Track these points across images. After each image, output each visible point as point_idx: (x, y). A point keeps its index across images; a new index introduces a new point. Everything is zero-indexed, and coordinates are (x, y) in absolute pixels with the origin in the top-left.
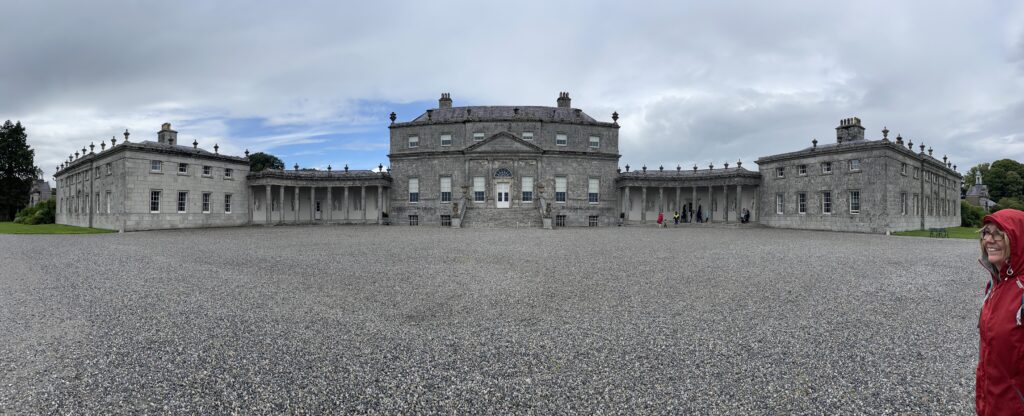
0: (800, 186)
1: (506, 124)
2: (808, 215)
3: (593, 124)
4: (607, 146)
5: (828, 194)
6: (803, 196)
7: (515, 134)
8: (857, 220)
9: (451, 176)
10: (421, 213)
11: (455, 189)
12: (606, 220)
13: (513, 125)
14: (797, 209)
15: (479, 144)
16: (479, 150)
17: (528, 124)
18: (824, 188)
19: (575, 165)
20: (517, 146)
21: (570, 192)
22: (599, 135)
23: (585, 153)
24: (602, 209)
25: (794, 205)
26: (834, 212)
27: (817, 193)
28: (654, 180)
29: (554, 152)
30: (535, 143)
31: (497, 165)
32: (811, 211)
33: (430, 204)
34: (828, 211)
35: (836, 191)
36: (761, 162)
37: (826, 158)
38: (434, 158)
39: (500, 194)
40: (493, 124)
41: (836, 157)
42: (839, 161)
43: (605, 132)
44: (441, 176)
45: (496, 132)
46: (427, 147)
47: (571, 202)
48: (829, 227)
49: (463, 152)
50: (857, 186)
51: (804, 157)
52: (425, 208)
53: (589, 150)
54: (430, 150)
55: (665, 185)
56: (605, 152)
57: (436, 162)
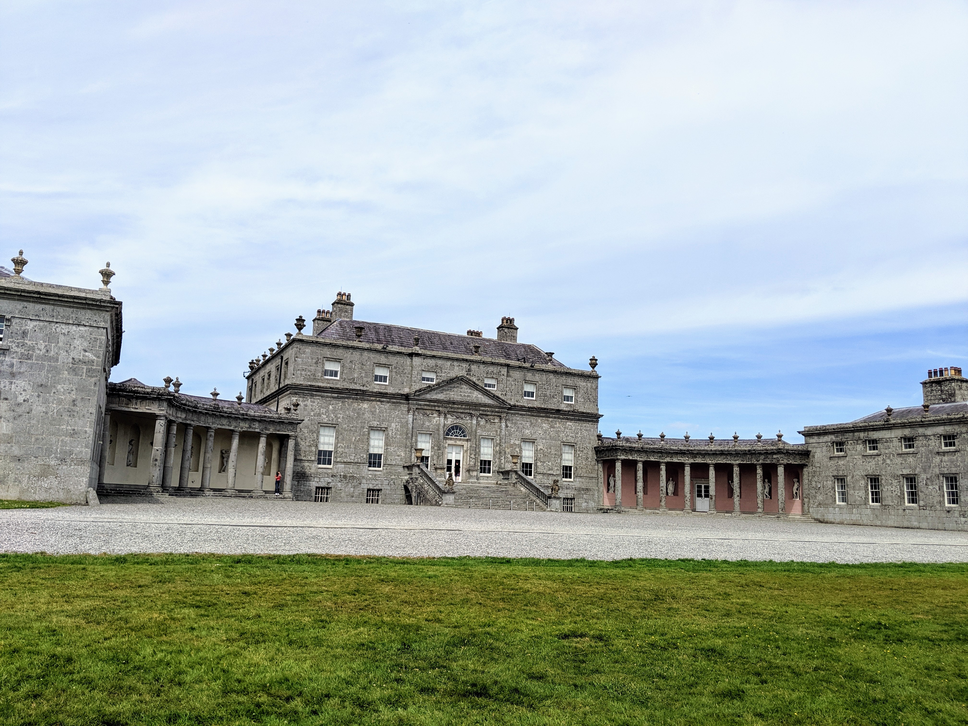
0: (871, 467)
1: (465, 365)
2: (885, 507)
3: (569, 374)
4: (584, 403)
5: (911, 480)
6: (875, 481)
7: (474, 379)
8: (957, 514)
9: (384, 430)
10: (338, 485)
11: (391, 449)
12: (584, 505)
13: (474, 367)
14: (867, 499)
15: (430, 389)
16: (428, 396)
17: (491, 369)
18: (905, 472)
19: (545, 426)
20: (477, 397)
21: (539, 464)
22: (574, 388)
23: (558, 411)
24: (579, 490)
25: (862, 493)
26: (922, 503)
27: (895, 477)
28: (653, 452)
29: (522, 408)
30: (498, 394)
31: (450, 421)
32: (888, 502)
33: (351, 469)
34: (913, 501)
35: (924, 476)
36: (808, 434)
37: (907, 432)
38: (363, 400)
39: (449, 462)
40: (449, 363)
41: (921, 431)
42: (925, 436)
43: (581, 383)
44: (372, 428)
45: (453, 375)
46: (353, 381)
47: (539, 477)
48: (916, 524)
49: (407, 397)
50: (954, 470)
51: (874, 430)
52: (345, 477)
53: (563, 407)
54: (358, 387)
55: (668, 460)
56: (582, 410)
57: (365, 405)
